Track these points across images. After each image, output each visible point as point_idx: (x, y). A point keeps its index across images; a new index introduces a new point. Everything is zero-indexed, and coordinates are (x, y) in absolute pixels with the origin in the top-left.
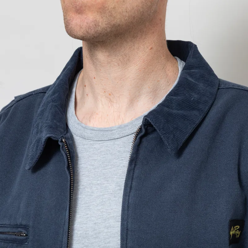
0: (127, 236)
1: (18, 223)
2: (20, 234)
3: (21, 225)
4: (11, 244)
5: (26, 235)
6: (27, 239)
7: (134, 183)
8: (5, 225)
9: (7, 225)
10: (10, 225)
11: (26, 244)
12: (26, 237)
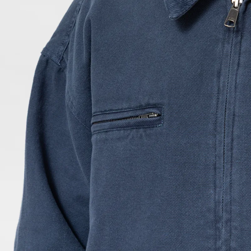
0: (233, 123)
1: (143, 104)
2: (148, 116)
3: (149, 104)
4: (135, 130)
5: (159, 115)
6: (160, 120)
7: (242, 59)
8: (122, 109)
9: (125, 109)
10: (130, 108)
11: (159, 127)
12: (158, 118)
